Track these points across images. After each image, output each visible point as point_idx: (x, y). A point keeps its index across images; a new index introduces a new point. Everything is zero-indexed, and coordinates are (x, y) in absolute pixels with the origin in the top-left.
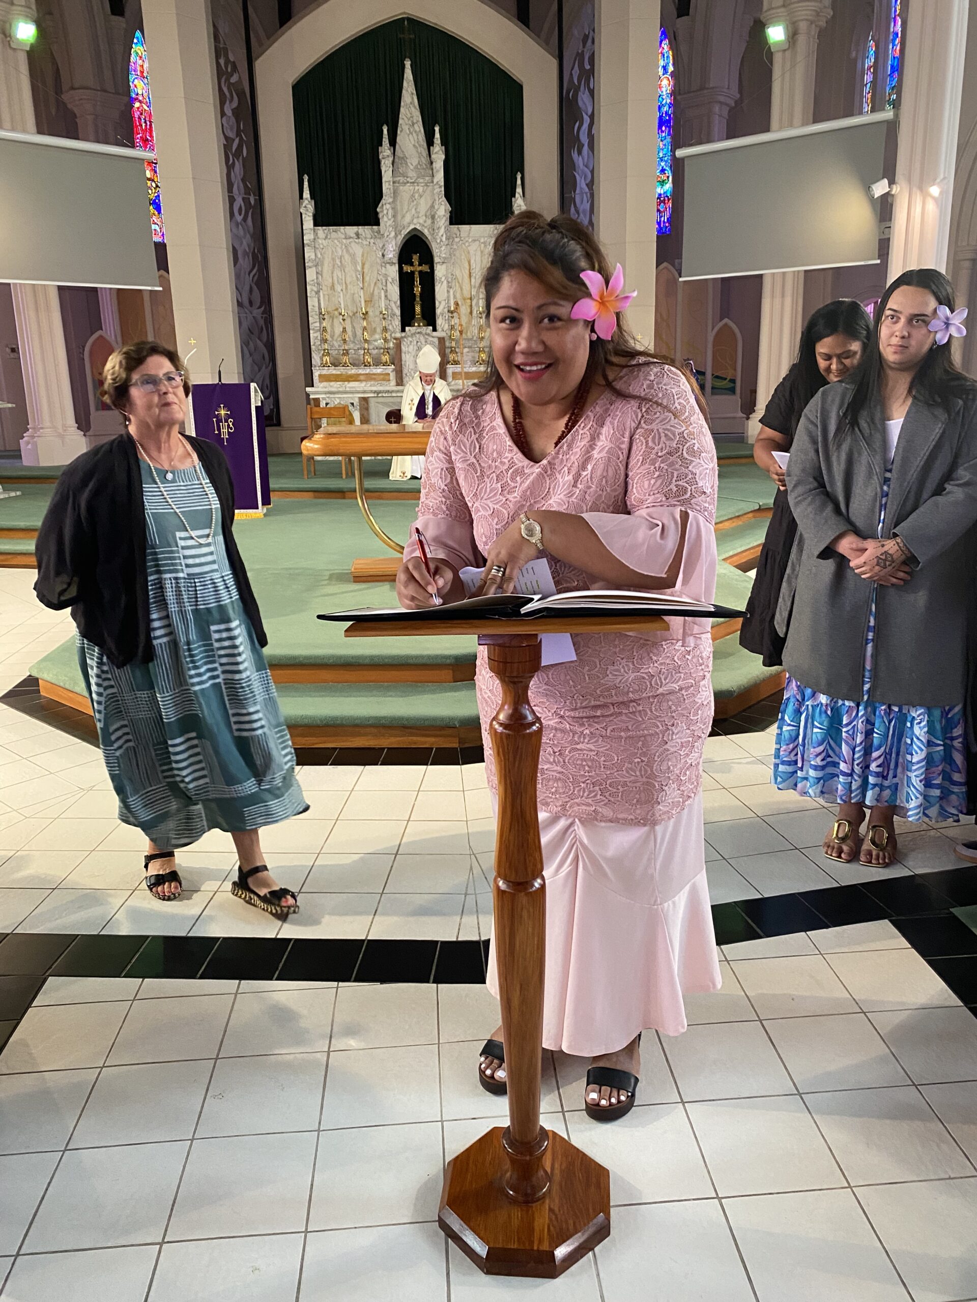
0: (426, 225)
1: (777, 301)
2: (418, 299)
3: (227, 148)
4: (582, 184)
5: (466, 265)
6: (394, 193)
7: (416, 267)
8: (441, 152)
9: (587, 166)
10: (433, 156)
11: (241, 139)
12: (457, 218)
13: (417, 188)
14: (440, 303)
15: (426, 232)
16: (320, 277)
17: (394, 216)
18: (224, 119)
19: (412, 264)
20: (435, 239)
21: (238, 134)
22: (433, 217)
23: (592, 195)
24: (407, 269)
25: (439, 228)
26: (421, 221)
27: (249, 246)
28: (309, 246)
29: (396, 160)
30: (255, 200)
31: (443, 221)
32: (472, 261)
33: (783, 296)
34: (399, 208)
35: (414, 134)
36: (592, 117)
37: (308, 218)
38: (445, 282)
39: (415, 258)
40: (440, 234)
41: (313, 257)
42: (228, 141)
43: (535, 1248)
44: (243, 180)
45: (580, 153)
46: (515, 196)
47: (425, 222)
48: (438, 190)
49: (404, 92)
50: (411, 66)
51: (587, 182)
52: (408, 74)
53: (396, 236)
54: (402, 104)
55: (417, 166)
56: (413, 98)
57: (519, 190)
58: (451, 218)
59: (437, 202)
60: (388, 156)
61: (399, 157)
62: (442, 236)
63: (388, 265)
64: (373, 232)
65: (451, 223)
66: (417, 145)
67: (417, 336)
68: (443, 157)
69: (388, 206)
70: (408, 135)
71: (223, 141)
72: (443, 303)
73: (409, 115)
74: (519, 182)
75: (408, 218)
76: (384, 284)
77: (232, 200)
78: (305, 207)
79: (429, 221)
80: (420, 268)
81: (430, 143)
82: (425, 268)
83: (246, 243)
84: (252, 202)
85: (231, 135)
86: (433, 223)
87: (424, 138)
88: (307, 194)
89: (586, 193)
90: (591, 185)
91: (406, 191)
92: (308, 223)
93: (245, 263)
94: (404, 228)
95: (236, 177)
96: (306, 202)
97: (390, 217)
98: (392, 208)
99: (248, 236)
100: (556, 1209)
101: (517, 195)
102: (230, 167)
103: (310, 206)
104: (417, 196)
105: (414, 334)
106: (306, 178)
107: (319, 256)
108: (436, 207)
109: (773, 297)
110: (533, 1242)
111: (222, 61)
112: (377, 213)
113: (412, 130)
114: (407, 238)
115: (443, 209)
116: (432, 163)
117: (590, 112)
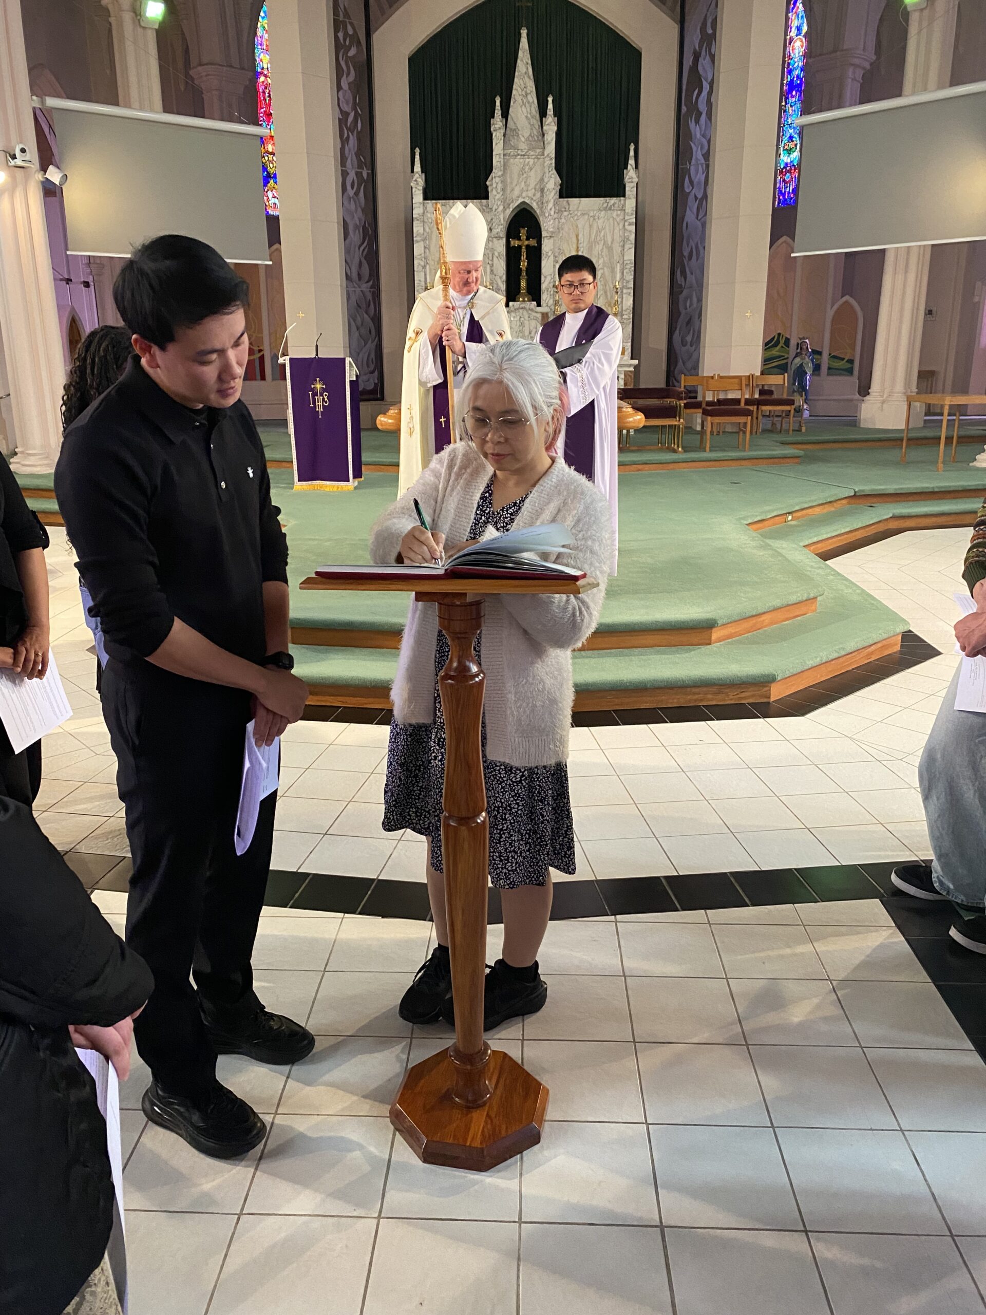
0: (534, 198)
1: (900, 277)
2: (524, 274)
3: (342, 122)
4: (698, 154)
5: (574, 240)
6: (504, 165)
7: (524, 242)
8: (553, 124)
9: (704, 136)
10: (545, 128)
11: (356, 112)
12: (567, 191)
13: (527, 160)
14: (545, 277)
15: (534, 205)
16: (427, 251)
17: (503, 190)
18: (341, 93)
19: (519, 239)
20: (543, 213)
21: (355, 109)
22: (542, 190)
23: (708, 166)
24: (515, 243)
25: (547, 202)
26: (530, 194)
27: (360, 220)
28: (418, 220)
29: (508, 132)
30: (368, 173)
31: (553, 194)
32: (580, 236)
33: (906, 272)
34: (509, 180)
35: (527, 105)
36: (711, 84)
37: (418, 192)
38: (552, 257)
39: (523, 233)
40: (549, 208)
41: (421, 231)
42: (344, 114)
43: (468, 1144)
44: (357, 154)
45: (697, 122)
46: (627, 168)
47: (534, 195)
48: (550, 162)
49: (519, 61)
50: (528, 35)
51: (705, 151)
52: (524, 43)
53: (505, 209)
54: (516, 74)
55: (528, 138)
56: (527, 69)
57: (632, 162)
58: (561, 191)
59: (547, 175)
60: (500, 128)
61: (511, 129)
62: (551, 209)
63: (495, 240)
64: (482, 205)
65: (561, 196)
66: (529, 116)
67: (521, 311)
68: (555, 128)
69: (497, 180)
70: (521, 107)
71: (338, 114)
72: (549, 278)
73: (523, 86)
74: (632, 153)
75: (516, 192)
76: (491, 258)
77: (344, 174)
78: (416, 181)
79: (538, 195)
80: (526, 243)
81: (543, 114)
82: (533, 242)
83: (358, 217)
84: (365, 175)
85: (346, 108)
86: (542, 196)
87: (537, 109)
88: (418, 168)
89: (702, 165)
90: (707, 156)
91: (516, 164)
92: (418, 197)
93: (356, 237)
94: (512, 202)
95: (350, 150)
96: (417, 175)
97: (499, 191)
98: (502, 182)
99: (359, 210)
100: (493, 1116)
101: (629, 167)
102: (344, 141)
103: (419, 180)
104: (526, 170)
105: (518, 309)
106: (417, 151)
107: (427, 230)
108: (546, 180)
109: (895, 273)
110: (467, 1139)
111: (341, 35)
112: (487, 187)
113: (525, 101)
114: (516, 212)
115: (553, 182)
116: (544, 135)
117: (709, 80)
